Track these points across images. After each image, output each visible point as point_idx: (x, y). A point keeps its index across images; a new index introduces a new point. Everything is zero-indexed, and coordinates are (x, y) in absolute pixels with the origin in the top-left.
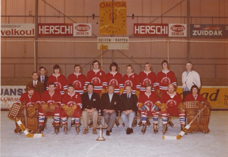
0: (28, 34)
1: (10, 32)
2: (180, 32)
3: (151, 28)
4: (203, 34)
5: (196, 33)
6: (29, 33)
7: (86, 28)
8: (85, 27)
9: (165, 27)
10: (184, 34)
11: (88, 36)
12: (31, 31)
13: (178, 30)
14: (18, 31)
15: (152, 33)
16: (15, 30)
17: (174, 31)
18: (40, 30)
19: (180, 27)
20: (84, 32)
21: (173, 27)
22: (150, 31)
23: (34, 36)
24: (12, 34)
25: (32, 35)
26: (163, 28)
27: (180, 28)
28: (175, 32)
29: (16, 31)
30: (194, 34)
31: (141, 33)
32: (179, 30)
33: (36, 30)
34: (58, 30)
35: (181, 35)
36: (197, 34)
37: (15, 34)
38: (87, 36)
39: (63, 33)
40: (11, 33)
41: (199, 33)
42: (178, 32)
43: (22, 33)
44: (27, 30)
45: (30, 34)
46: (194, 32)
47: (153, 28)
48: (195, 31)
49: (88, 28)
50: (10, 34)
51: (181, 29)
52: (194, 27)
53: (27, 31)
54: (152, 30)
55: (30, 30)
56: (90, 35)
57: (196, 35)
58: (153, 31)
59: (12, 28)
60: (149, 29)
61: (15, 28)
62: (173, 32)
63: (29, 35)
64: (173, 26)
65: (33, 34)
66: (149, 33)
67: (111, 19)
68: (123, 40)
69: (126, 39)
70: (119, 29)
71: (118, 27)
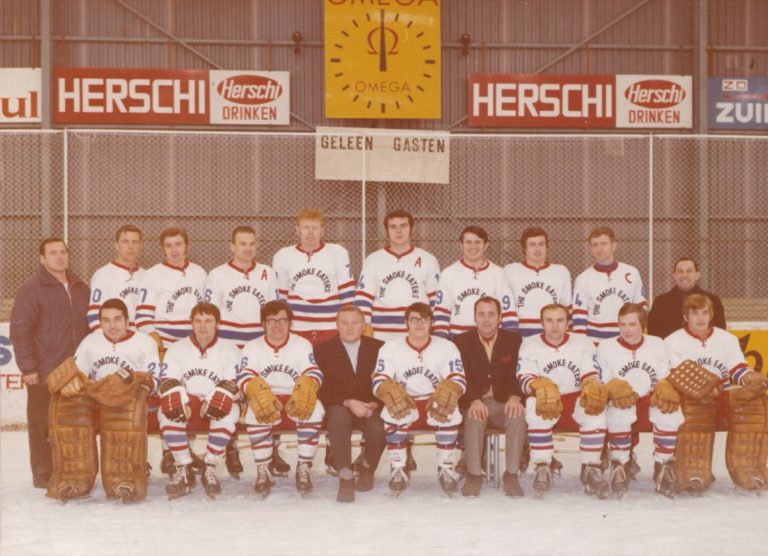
0: (13, 115)
2: (664, 110)
3: (543, 93)
4: (758, 120)
5: (732, 113)
6: (13, 107)
7: (263, 92)
8: (260, 88)
9: (599, 88)
10: (681, 118)
11: (273, 122)
12: (22, 102)
13: (655, 101)
15: (544, 114)
17: (638, 104)
18: (63, 95)
19: (664, 88)
20: (256, 106)
21: (635, 89)
22: (539, 106)
23: (38, 119)
25: (28, 118)
26: (592, 94)
27: (665, 92)
28: (644, 109)
30: (722, 118)
31: (501, 113)
32: (662, 99)
33: (43, 96)
34: (145, 96)
35: (667, 122)
36: (735, 119)
38: (270, 126)
39: (167, 110)
41: (744, 113)
42: (657, 110)
44: (6, 97)
45: (21, 113)
46: (721, 110)
47: (549, 94)
48: (727, 107)
49: (275, 90)
51: (668, 96)
52: (724, 89)
53: (5, 101)
54: (546, 100)
55: (22, 96)
56: (283, 118)
57: (730, 120)
58: (550, 107)
60: (534, 99)
62: (637, 108)
63: (17, 119)
64: (635, 85)
65: (34, 113)
66: (534, 113)
67: (375, 53)
68: (427, 144)
69: (439, 141)
70: (409, 97)
71: (403, 89)
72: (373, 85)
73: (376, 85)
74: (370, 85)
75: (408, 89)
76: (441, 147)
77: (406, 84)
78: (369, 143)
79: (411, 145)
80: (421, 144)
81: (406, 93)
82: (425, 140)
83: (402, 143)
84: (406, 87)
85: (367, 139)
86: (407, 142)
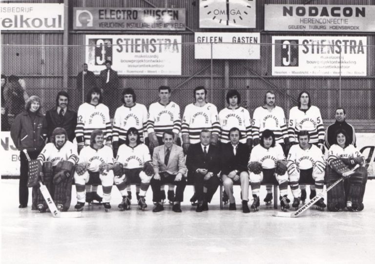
0: (49, 27)
1: (11, 21)
6: (50, 23)
12: (54, 20)
14: (28, 19)
16: (22, 17)
23: (62, 29)
24: (16, 26)
25: (57, 28)
29: (24, 19)
37: (22, 26)
40: (13, 23)
43: (37, 23)
44: (46, 17)
45: (53, 25)
50: (11, 25)
53: (46, 19)
55: (54, 17)
59: (16, 14)
61: (21, 13)
63: (51, 29)
65: (60, 26)
68: (249, 39)
69: (254, 38)
70: (240, 17)
71: (237, 13)
72: (222, 11)
73: (224, 11)
74: (221, 11)
75: (240, 13)
76: (256, 40)
77: (239, 11)
78: (220, 40)
79: (241, 40)
80: (246, 40)
81: (239, 15)
82: (247, 38)
83: (237, 40)
84: (239, 12)
85: (219, 38)
86: (239, 39)
